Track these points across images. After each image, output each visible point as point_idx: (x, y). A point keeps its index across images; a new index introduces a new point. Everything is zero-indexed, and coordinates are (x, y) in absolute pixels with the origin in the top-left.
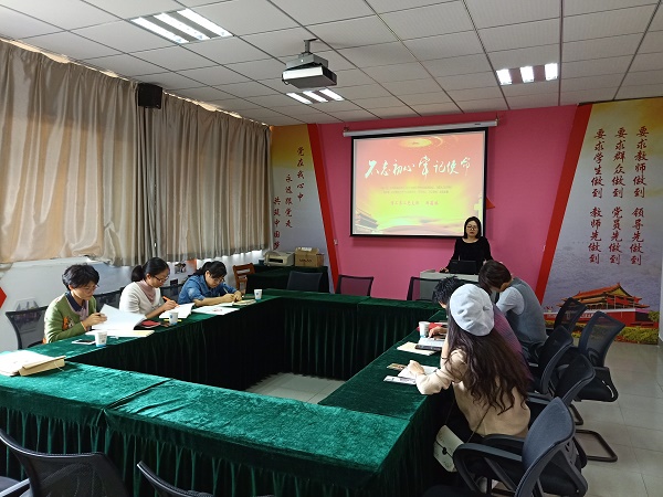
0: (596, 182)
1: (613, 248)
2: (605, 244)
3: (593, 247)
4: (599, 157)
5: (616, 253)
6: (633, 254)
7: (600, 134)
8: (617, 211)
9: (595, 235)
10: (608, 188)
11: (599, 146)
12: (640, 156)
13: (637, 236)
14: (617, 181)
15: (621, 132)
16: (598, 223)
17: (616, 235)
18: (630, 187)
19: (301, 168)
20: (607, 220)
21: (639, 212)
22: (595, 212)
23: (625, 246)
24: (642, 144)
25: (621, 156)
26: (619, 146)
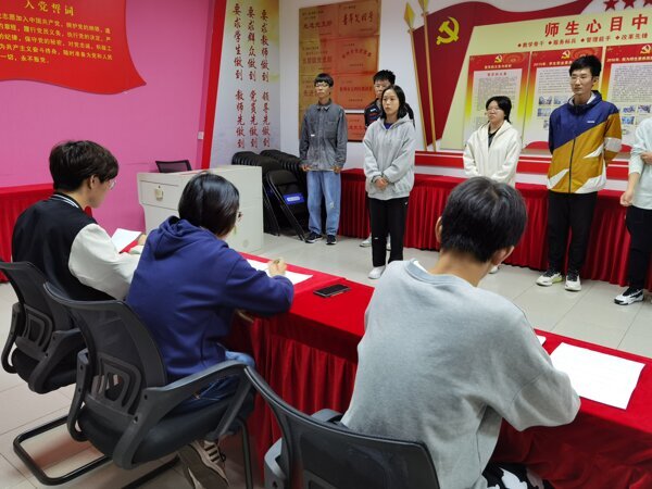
0: (238, 62)
1: (253, 132)
2: (247, 129)
3: (240, 132)
4: (238, 35)
5: (254, 136)
6: (266, 136)
7: (237, 7)
8: (253, 94)
9: (240, 119)
10: (246, 70)
11: (237, 24)
12: (264, 40)
13: (266, 118)
14: (251, 64)
15: (251, 13)
16: (242, 107)
17: (253, 118)
18: (259, 71)
20: (247, 102)
21: (265, 96)
22: (239, 95)
23: (259, 128)
24: (264, 29)
25: (251, 37)
26: (251, 26)
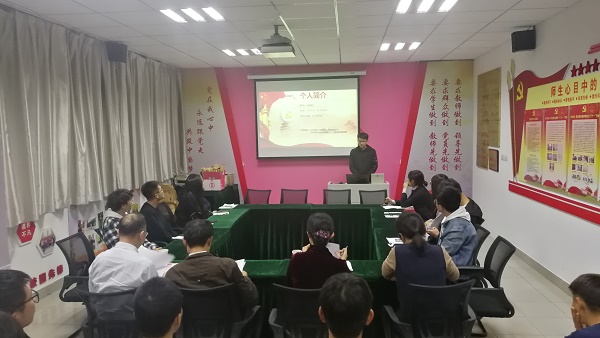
0: (432, 115)
1: (444, 160)
2: (439, 156)
3: (432, 160)
4: (433, 98)
5: (446, 163)
6: (457, 163)
7: (433, 83)
8: (445, 135)
9: (433, 151)
10: (439, 119)
11: (433, 91)
12: (458, 98)
13: (458, 151)
14: (444, 115)
15: (446, 83)
16: (434, 143)
17: (445, 151)
18: (452, 119)
19: (210, 104)
20: (440, 141)
21: (458, 135)
22: (432, 136)
23: (451, 157)
24: (458, 90)
25: (446, 98)
26: (445, 91)
